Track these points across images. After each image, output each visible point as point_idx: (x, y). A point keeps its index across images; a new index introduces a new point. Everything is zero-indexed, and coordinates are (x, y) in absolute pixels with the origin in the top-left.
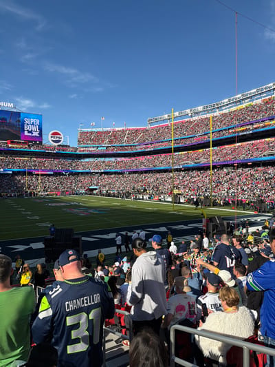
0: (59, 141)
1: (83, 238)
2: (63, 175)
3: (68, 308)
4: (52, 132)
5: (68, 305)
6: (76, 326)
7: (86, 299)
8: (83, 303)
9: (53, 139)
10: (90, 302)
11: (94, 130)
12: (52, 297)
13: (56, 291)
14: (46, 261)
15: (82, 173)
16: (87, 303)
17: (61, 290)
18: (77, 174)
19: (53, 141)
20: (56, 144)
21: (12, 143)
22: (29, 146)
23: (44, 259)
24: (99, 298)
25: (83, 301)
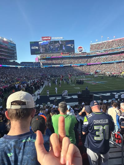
0: (82, 51)
1: (94, 95)
2: (84, 66)
3: (95, 123)
4: (79, 47)
5: (95, 121)
6: (98, 130)
7: (102, 121)
8: (101, 122)
9: (79, 50)
10: (104, 122)
11: (98, 43)
12: (89, 117)
13: (90, 116)
14: (79, 104)
15: (92, 65)
16: (103, 122)
17: (92, 115)
18: (90, 65)
19: (79, 51)
20: (81, 52)
21: (63, 54)
22: (69, 54)
23: (78, 103)
24: (108, 121)
25: (101, 121)
